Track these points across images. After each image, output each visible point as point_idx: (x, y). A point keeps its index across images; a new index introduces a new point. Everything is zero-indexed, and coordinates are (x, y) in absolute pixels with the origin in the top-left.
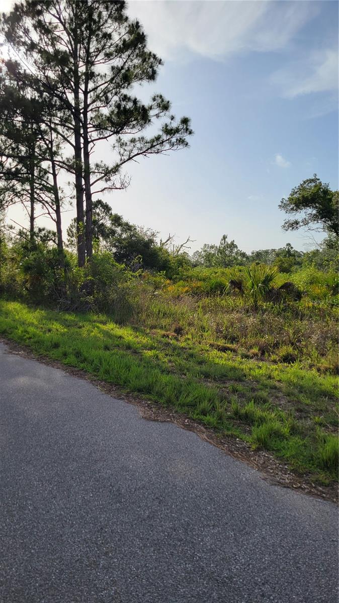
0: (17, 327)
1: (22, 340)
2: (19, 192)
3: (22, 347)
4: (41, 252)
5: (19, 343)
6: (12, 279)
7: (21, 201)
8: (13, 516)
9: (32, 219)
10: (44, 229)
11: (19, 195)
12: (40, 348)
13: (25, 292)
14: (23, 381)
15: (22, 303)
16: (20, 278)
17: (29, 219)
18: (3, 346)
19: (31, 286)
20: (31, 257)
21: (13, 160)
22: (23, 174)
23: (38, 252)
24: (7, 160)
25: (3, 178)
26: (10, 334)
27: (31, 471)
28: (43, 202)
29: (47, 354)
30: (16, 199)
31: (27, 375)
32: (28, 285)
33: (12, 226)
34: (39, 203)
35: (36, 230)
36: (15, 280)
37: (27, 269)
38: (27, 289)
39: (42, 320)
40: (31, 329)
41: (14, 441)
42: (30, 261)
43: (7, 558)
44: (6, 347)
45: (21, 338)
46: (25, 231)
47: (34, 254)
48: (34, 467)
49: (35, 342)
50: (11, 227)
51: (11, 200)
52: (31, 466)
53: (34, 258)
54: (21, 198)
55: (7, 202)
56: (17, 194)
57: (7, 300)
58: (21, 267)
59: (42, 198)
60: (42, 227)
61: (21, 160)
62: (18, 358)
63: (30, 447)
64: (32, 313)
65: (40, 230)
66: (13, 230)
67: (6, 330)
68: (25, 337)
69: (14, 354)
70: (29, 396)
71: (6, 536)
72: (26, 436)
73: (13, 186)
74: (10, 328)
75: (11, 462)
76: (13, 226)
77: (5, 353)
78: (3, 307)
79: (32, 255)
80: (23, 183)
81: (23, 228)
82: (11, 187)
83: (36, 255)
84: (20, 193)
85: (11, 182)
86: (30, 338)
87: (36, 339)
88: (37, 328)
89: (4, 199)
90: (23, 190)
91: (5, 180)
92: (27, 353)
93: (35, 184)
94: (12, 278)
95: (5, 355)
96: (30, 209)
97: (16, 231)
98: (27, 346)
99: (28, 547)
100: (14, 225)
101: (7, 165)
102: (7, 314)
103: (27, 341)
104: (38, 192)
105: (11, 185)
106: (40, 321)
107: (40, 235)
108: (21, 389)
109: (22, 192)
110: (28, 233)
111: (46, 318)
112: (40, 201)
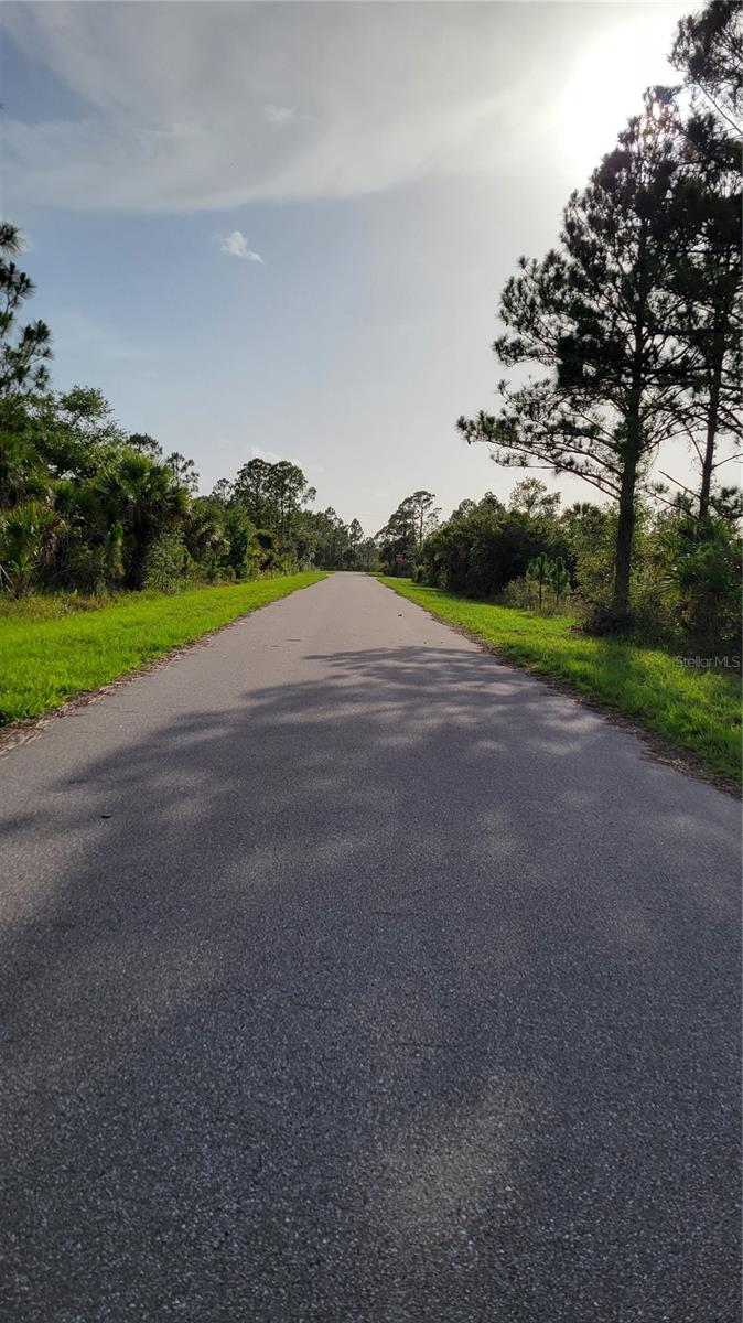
0: (666, 707)
1: (676, 734)
2: (686, 409)
3: (679, 750)
4: (725, 544)
5: (671, 741)
6: (651, 602)
7: (687, 429)
8: (688, 1112)
9: (708, 468)
10: (734, 492)
11: (684, 416)
12: (719, 758)
13: (678, 631)
14: (684, 823)
15: (672, 653)
16: (671, 599)
17: (700, 469)
18: (636, 742)
19: (692, 617)
20: (700, 555)
21: (680, 341)
22: (699, 368)
23: (715, 543)
24: (663, 342)
25: (653, 382)
26: (651, 719)
27: (718, 1027)
28: (739, 428)
29: (736, 774)
30: (678, 427)
31: (692, 814)
32: (686, 616)
33: (662, 486)
34: (728, 431)
35: (715, 493)
36: (658, 604)
37: (687, 580)
38: (684, 624)
39: (719, 695)
40: (697, 714)
41: (675, 950)
42: (697, 561)
43: (682, 1199)
44: (643, 745)
45: (675, 731)
46: (688, 495)
47: (708, 547)
48: (725, 1019)
49: (707, 744)
50: (660, 489)
51: (668, 430)
52: (718, 1016)
53: (707, 556)
54: (687, 423)
55: (657, 433)
56: (681, 415)
57: (640, 646)
58: (676, 575)
59: (737, 421)
60: (729, 486)
61: (697, 339)
62: (671, 772)
63: (711, 972)
64: (695, 678)
65: (726, 493)
66: (663, 496)
67: (642, 708)
68: (683, 730)
69: (662, 763)
70: (702, 861)
71: (676, 1150)
72: (701, 947)
73: (673, 397)
74: (651, 707)
75: (673, 994)
76: (665, 486)
77: (642, 759)
78: (632, 659)
79: (703, 550)
80: (697, 390)
81: (686, 490)
82: (668, 401)
83: (711, 549)
84: (687, 414)
85: (667, 391)
86: (695, 733)
87: (710, 737)
88: (709, 712)
89: (652, 428)
90: (696, 404)
91: (658, 386)
92: (690, 765)
93: (721, 390)
94: (653, 599)
95: (642, 761)
96: (705, 446)
97: (670, 497)
98: (687, 749)
99: (728, 1193)
100: (667, 483)
101: (665, 353)
102: (642, 675)
103: (689, 738)
104: (728, 406)
105: (668, 396)
106: (715, 696)
107: (725, 503)
108: (682, 841)
109: (692, 411)
110: (697, 502)
111: (727, 692)
112: (732, 428)
